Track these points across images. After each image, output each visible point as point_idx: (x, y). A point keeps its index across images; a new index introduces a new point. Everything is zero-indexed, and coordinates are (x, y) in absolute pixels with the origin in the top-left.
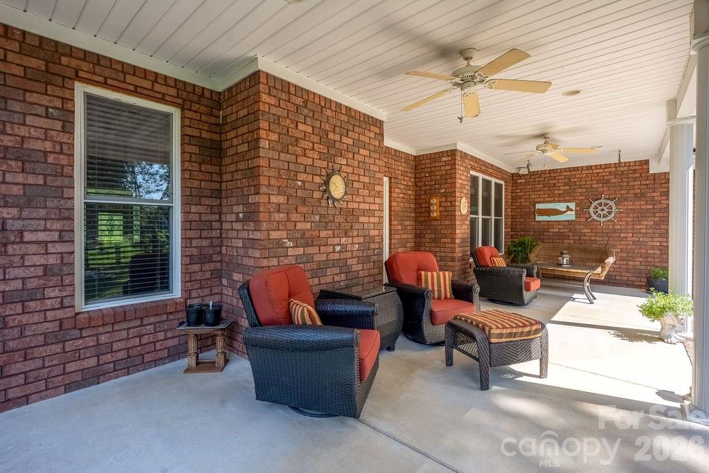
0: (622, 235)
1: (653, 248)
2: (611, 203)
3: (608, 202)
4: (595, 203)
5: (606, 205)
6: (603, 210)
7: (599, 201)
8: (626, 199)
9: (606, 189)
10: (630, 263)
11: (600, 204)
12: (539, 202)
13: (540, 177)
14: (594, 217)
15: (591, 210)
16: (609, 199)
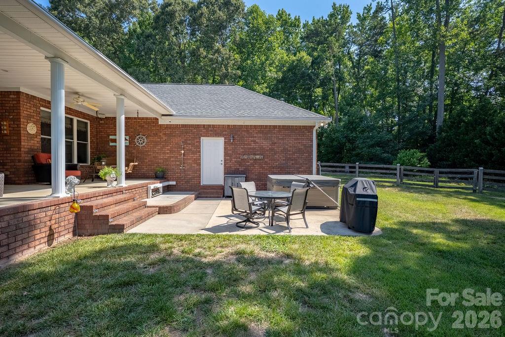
0: (149, 153)
1: (161, 159)
2: (144, 137)
3: (143, 136)
4: (138, 137)
5: (142, 138)
6: (141, 141)
7: (139, 136)
8: (150, 136)
9: (142, 130)
10: (152, 167)
11: (140, 138)
12: (112, 135)
13: (112, 121)
14: (137, 144)
15: (136, 140)
16: (144, 135)
